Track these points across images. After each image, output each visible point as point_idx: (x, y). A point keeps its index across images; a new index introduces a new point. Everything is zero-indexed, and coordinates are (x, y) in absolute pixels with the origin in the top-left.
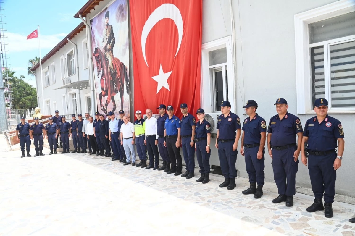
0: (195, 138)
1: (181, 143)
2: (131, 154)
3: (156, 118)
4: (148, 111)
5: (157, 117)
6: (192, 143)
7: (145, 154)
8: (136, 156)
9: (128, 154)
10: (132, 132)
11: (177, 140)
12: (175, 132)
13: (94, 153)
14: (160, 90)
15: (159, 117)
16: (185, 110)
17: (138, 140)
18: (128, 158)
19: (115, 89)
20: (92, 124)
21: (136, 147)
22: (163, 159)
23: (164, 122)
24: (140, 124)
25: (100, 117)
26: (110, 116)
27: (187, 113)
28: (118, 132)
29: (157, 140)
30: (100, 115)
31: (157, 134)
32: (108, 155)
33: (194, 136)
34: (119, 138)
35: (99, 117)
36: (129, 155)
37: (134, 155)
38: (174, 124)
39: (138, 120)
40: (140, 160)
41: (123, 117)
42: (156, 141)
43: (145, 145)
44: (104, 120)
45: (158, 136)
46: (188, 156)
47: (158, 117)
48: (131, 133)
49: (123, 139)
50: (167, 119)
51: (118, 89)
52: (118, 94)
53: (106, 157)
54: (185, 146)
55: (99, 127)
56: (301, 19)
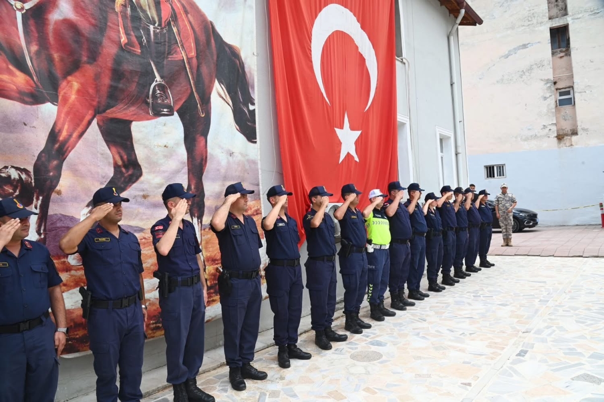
14: (345, 158)
19: (155, 98)
51: (170, 102)
52: (172, 123)
56: (439, 131)
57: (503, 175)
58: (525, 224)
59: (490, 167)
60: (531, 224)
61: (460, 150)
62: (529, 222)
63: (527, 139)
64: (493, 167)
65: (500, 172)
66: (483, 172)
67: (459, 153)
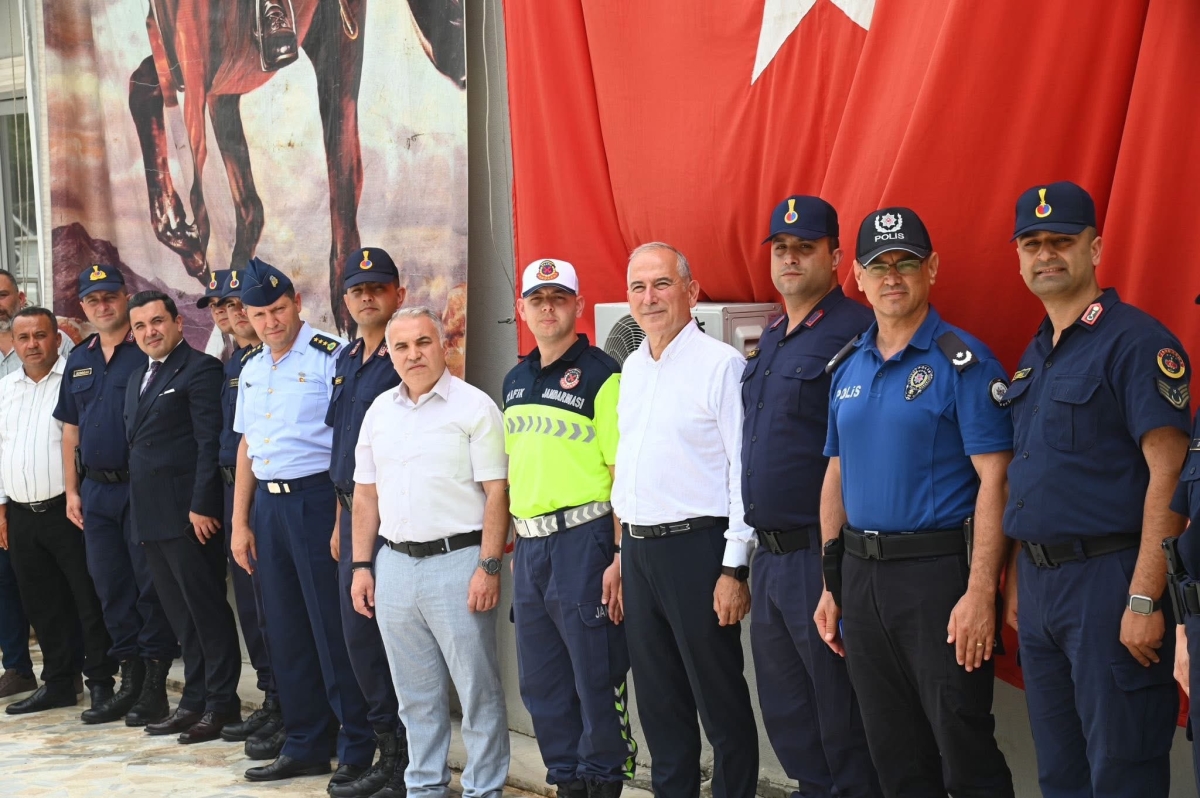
0: (1180, 569)
1: (1012, 620)
2: (452, 710)
3: (728, 338)
4: (646, 263)
5: (743, 332)
6: (1136, 627)
7: (612, 721)
8: (514, 740)
9: (424, 711)
10: (477, 479)
11: (963, 590)
12: (947, 493)
13: (58, 695)
14: (791, 38)
15: (769, 331)
16: (1067, 256)
17: (543, 572)
18: (426, 757)
19: (266, 22)
20: (49, 391)
21: (511, 634)
22: (796, 783)
23: (821, 386)
24: (568, 399)
25: (138, 314)
26: (251, 311)
27: (1091, 294)
28: (325, 474)
29: (740, 573)
30: (142, 300)
31: (736, 512)
32: (206, 721)
33: (1171, 546)
34: (335, 540)
35: (126, 319)
36: (432, 730)
37: (487, 726)
38: (937, 409)
39: (545, 362)
40: (550, 779)
41: (392, 326)
42: (725, 595)
43: (606, 619)
44: (182, 354)
45: (748, 532)
46: (1087, 768)
47: (756, 331)
48: (470, 491)
49: (385, 550)
50: (857, 360)
51: (291, 23)
52: (300, 79)
53: (183, 741)
54: (1053, 648)
55: (129, 425)
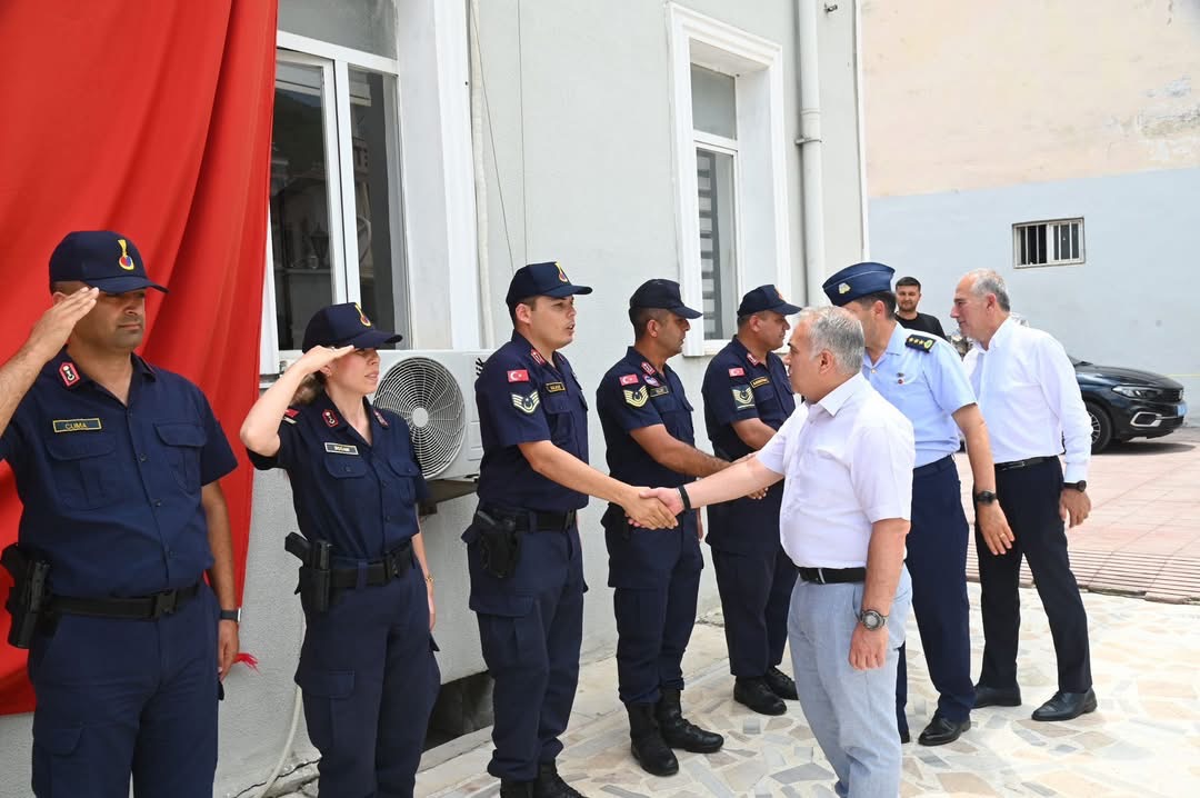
56: (686, 27)
57: (1076, 255)
58: (1132, 423)
59: (1032, 229)
60: (1156, 423)
61: (813, 129)
62: (1144, 419)
63: (1164, 129)
64: (1043, 229)
65: (1065, 245)
66: (1010, 245)
67: (810, 141)
